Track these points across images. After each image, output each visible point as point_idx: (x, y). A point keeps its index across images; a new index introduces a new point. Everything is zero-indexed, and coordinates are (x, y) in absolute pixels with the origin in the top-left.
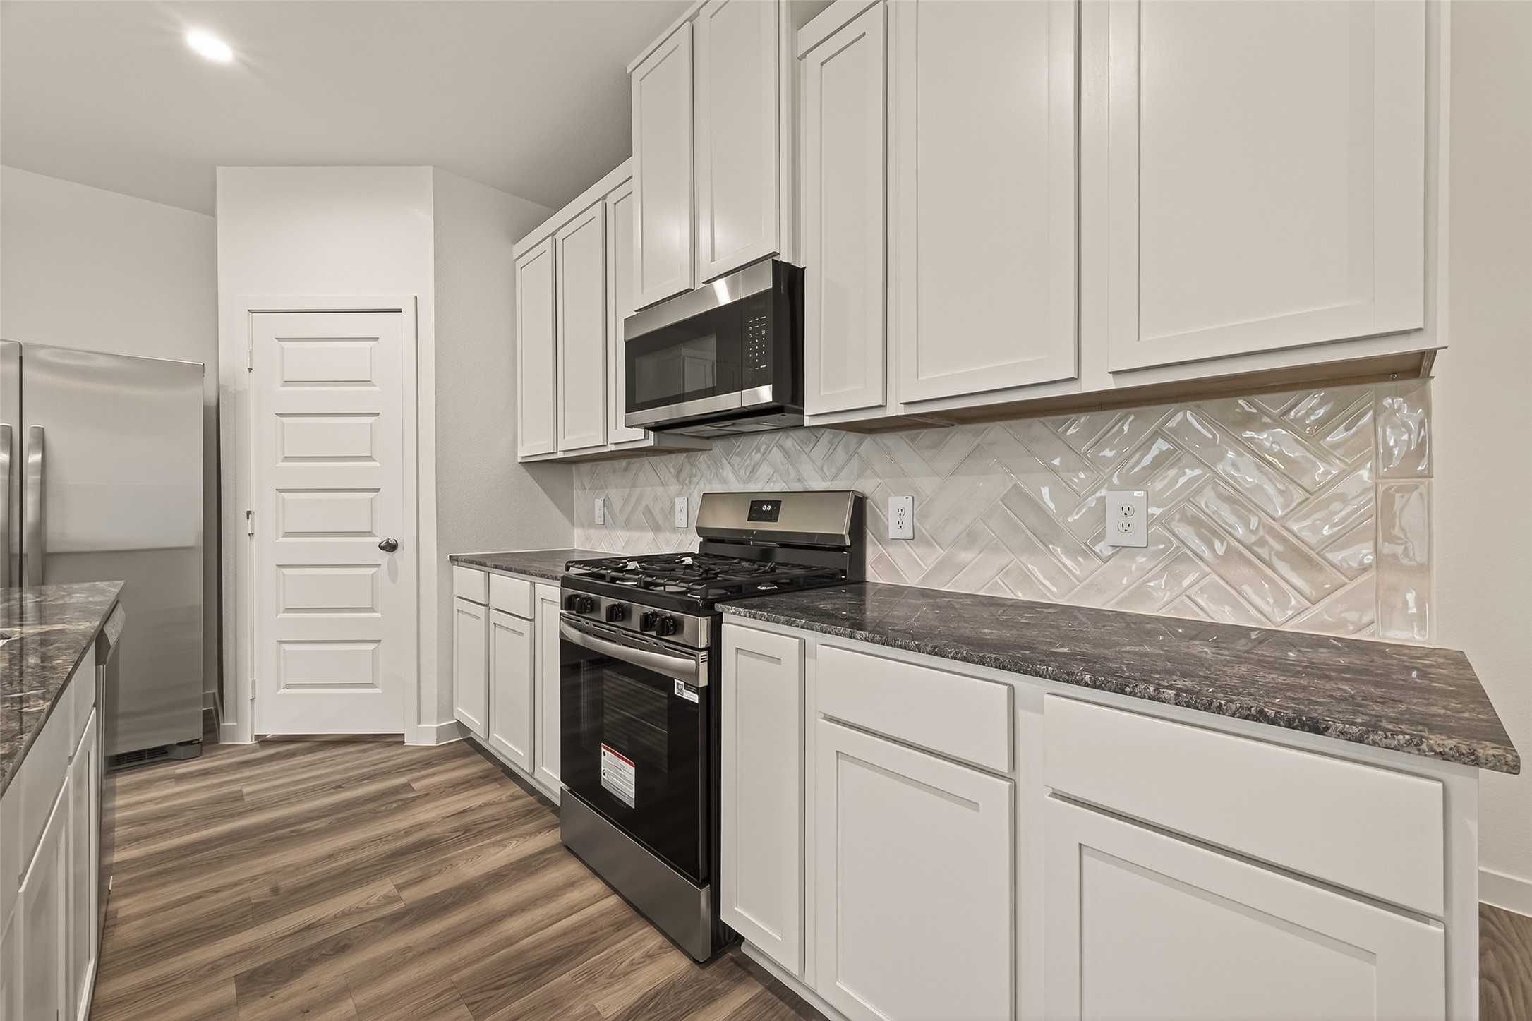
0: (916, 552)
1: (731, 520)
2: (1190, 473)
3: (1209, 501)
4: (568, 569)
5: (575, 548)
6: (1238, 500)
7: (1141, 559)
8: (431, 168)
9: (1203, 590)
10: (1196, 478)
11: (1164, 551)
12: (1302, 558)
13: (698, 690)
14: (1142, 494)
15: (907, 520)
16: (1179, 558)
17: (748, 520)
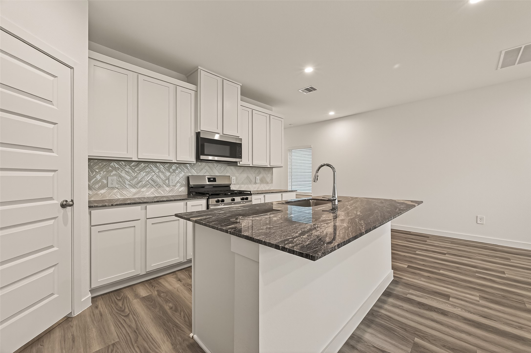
14: (259, 177)
17: (208, 182)
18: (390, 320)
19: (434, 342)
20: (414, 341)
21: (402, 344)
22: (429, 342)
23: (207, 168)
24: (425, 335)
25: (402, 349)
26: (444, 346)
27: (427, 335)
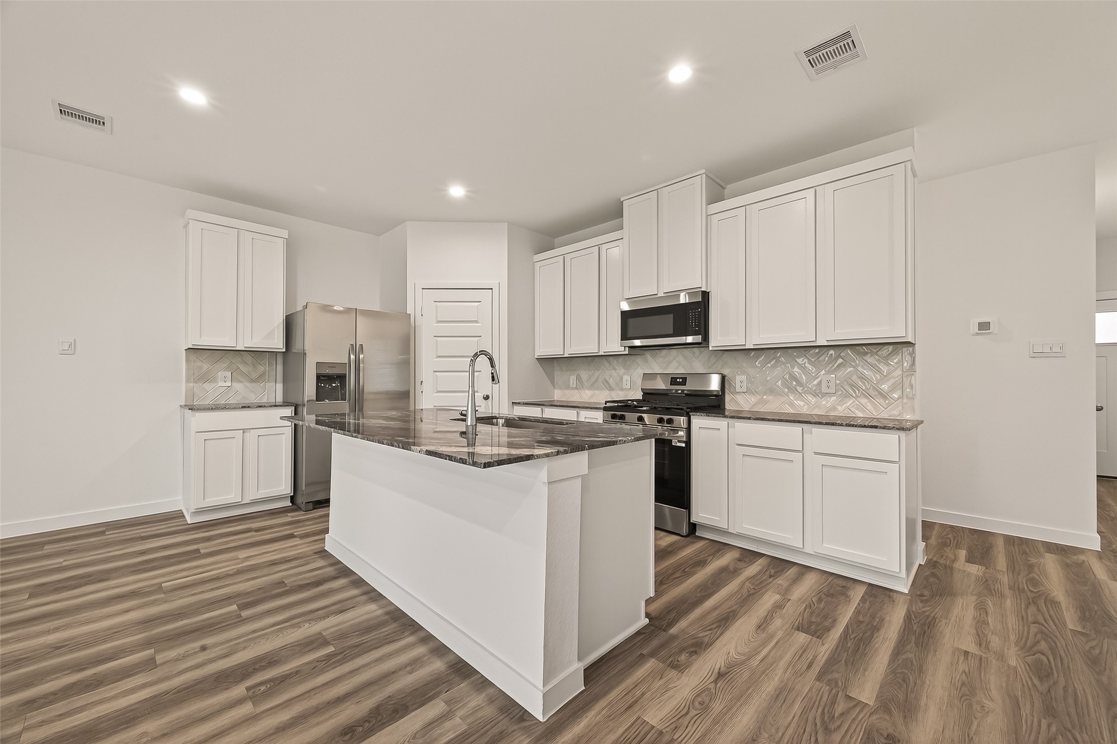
0: (747, 396)
1: (661, 385)
2: (849, 370)
3: (854, 378)
4: (606, 404)
5: (555, 399)
6: (863, 378)
7: (833, 398)
8: (507, 223)
9: (853, 406)
10: (851, 371)
11: (841, 394)
12: (883, 396)
13: (684, 442)
14: (834, 376)
15: (745, 385)
16: (846, 397)
17: (671, 385)
18: (386, 639)
19: (313, 665)
20: (332, 645)
21: (336, 631)
22: (317, 660)
23: (681, 358)
24: (329, 663)
25: (332, 627)
26: (297, 672)
27: (328, 666)
